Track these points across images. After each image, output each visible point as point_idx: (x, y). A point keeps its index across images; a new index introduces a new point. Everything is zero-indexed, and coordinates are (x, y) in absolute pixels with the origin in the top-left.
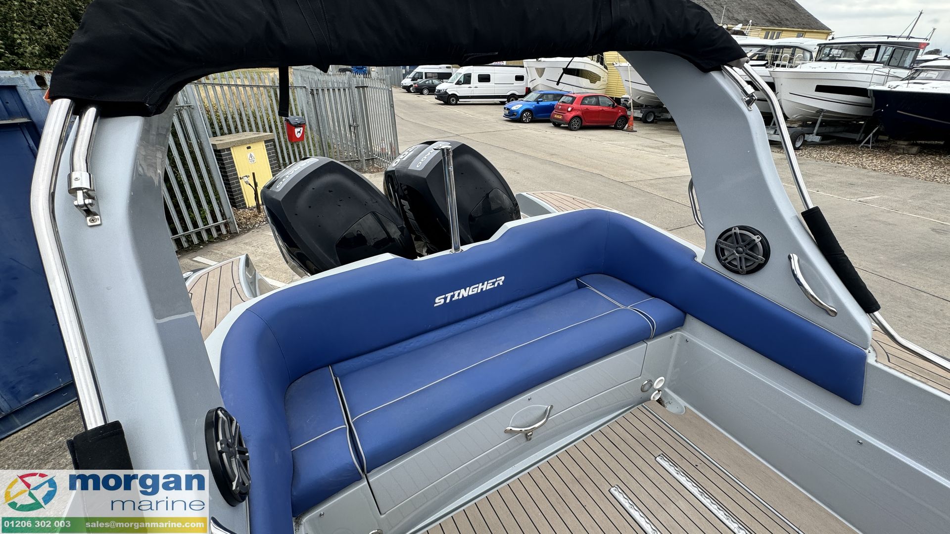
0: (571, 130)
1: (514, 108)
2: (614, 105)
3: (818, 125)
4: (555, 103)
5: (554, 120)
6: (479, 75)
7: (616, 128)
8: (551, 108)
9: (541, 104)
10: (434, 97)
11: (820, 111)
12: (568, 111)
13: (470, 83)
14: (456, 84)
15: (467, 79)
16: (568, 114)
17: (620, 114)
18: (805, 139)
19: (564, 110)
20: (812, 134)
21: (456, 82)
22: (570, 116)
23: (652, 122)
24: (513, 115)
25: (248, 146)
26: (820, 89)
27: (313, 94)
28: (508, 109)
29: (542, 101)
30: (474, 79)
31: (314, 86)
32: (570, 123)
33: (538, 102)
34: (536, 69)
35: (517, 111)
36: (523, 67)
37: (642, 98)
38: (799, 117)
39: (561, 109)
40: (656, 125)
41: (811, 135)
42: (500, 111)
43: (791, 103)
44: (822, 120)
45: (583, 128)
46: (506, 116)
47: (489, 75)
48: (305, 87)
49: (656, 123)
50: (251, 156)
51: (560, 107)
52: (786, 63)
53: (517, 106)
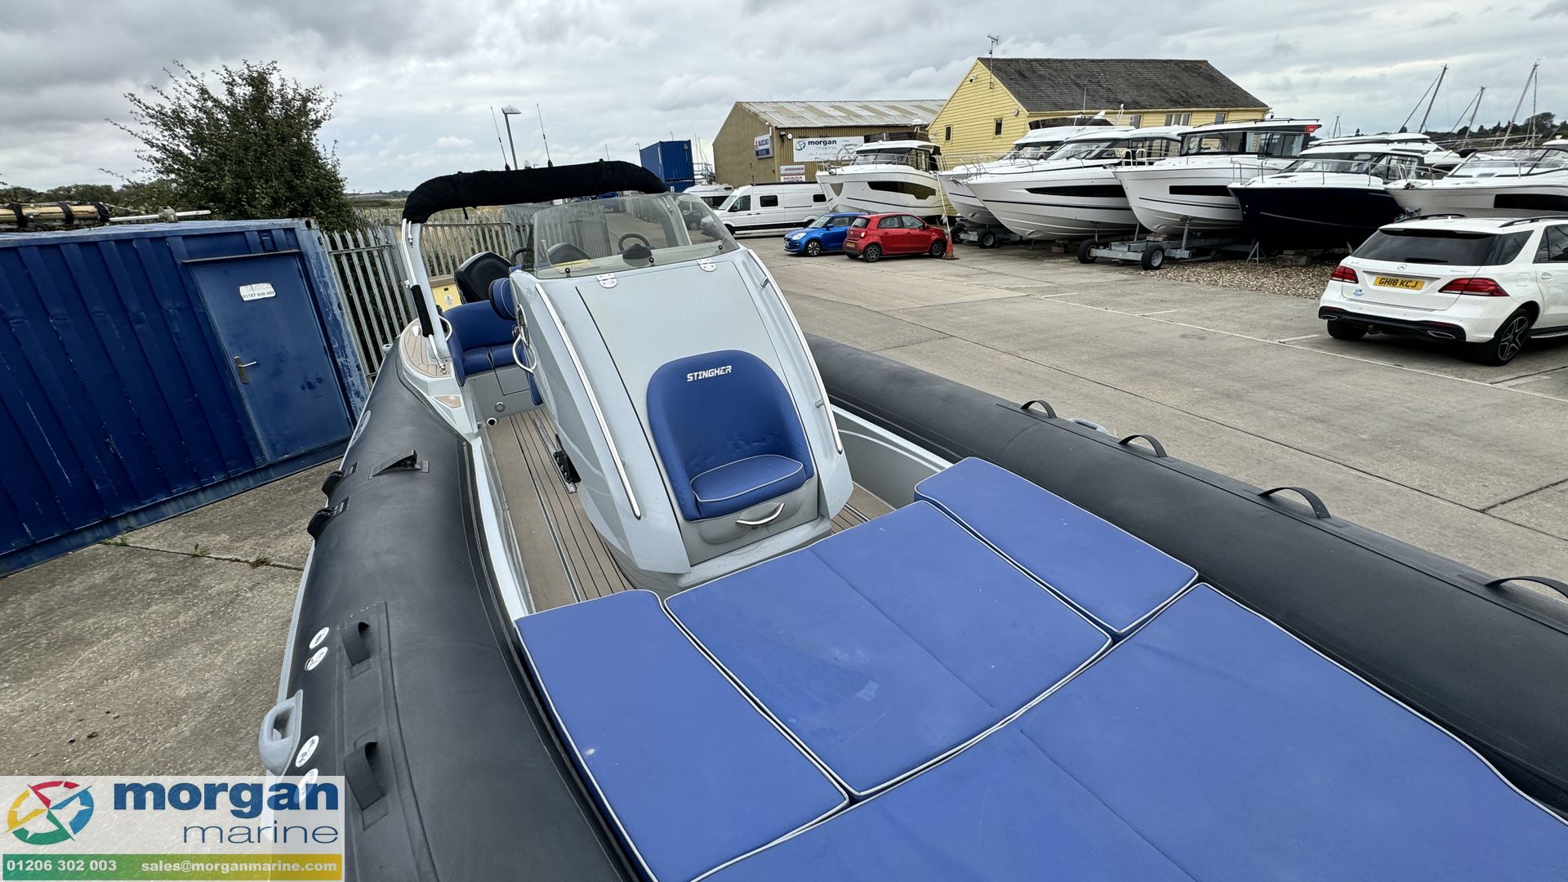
0: (868, 261)
1: (795, 238)
2: (924, 226)
3: (1185, 237)
4: (848, 228)
5: (847, 251)
6: (761, 197)
7: (931, 256)
8: (842, 236)
9: (832, 230)
10: (700, 232)
11: (1185, 218)
12: (861, 238)
13: (749, 210)
14: (729, 211)
15: (745, 203)
16: (861, 241)
17: (934, 238)
18: (1166, 255)
19: (857, 236)
20: (1180, 248)
21: (729, 207)
22: (862, 244)
23: (992, 246)
24: (795, 247)
25: (446, 287)
26: (1174, 190)
27: (518, 231)
28: (789, 240)
29: (832, 227)
30: (755, 202)
31: (520, 222)
32: (864, 252)
33: (828, 228)
34: (831, 185)
35: (798, 242)
36: (816, 182)
37: (977, 216)
38: (1162, 228)
39: (854, 236)
40: (997, 250)
41: (1179, 250)
42: (781, 245)
43: (1147, 211)
44: (1189, 229)
45: (882, 258)
46: (788, 248)
47: (776, 197)
48: (509, 224)
49: (998, 247)
50: (448, 298)
51: (852, 233)
52: (1144, 159)
53: (799, 235)
